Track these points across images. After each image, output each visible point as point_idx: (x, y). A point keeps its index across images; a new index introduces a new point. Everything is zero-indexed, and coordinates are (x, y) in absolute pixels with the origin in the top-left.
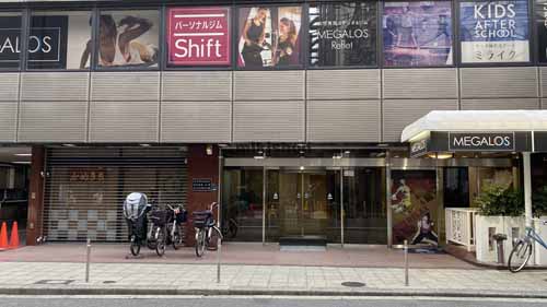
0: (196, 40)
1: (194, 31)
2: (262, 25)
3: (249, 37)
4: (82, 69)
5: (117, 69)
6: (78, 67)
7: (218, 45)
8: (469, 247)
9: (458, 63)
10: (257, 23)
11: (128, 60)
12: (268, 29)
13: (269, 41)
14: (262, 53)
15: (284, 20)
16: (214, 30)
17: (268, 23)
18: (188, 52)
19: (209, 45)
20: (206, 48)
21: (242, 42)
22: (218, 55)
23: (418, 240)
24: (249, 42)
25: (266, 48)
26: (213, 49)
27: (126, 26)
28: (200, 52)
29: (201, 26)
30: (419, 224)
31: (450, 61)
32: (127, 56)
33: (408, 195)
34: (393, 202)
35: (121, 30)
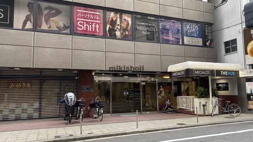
0: (87, 23)
1: (86, 18)
2: (116, 20)
3: (111, 25)
4: (23, 29)
5: (44, 31)
6: (20, 28)
7: (97, 26)
8: (192, 110)
9: (183, 44)
10: (114, 19)
11: (49, 28)
12: (118, 22)
13: (119, 27)
14: (116, 32)
15: (125, 19)
16: (96, 20)
17: (118, 20)
18: (84, 28)
19: (93, 26)
20: (92, 27)
21: (108, 26)
22: (98, 31)
23: (167, 109)
24: (111, 27)
25: (118, 30)
26: (95, 28)
27: (48, 10)
28: (89, 28)
29: (90, 17)
30: (167, 103)
31: (181, 43)
32: (49, 25)
33: (163, 92)
34: (159, 95)
35: (45, 12)
